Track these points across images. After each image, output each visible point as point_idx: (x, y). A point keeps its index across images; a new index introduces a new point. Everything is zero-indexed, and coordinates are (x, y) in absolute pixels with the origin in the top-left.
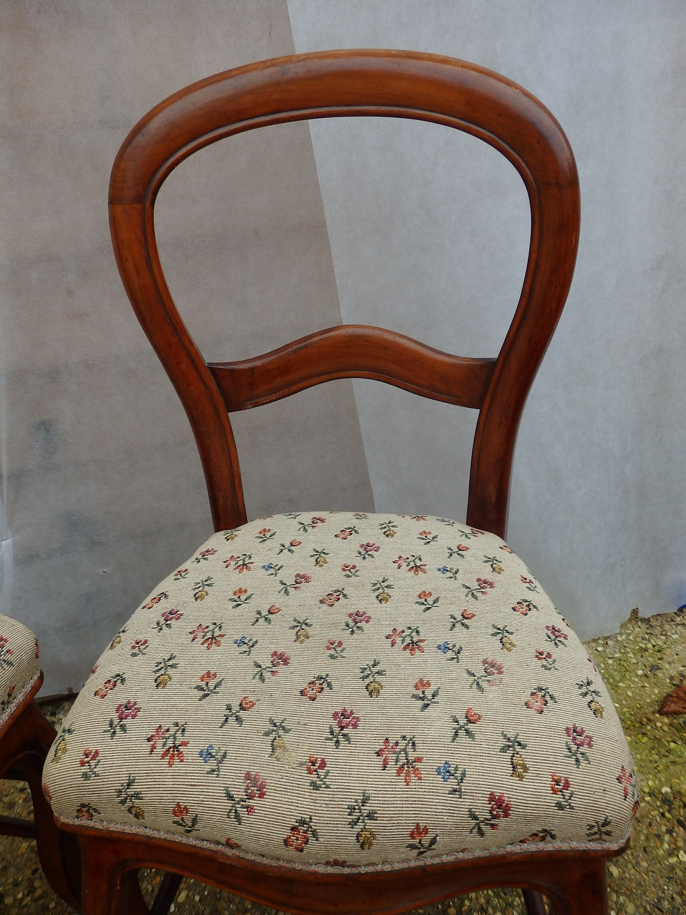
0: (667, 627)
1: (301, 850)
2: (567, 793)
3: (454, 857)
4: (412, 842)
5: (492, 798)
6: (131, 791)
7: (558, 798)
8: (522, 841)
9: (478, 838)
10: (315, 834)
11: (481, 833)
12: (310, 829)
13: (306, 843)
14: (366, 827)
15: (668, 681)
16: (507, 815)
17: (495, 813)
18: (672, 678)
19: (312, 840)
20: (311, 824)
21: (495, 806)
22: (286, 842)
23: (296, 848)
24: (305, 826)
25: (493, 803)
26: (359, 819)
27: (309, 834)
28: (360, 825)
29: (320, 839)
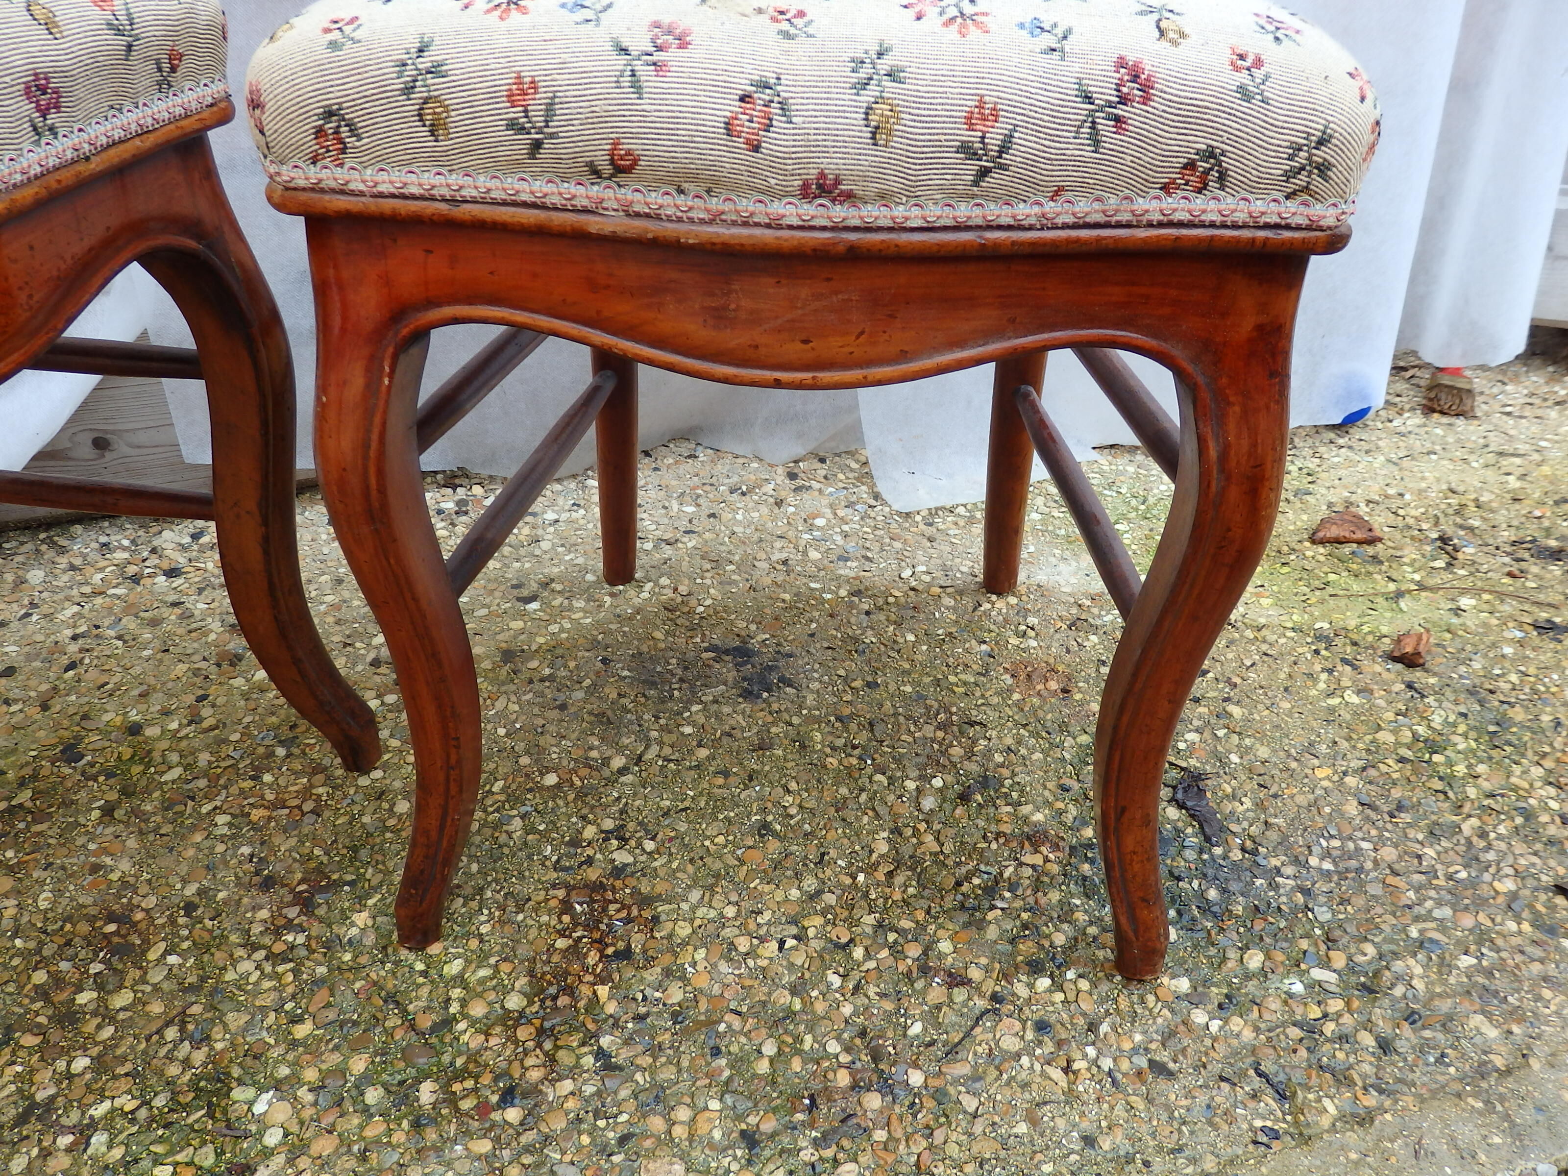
0: (1322, 449)
1: (756, 148)
2: (1258, 74)
3: (1036, 209)
4: (966, 135)
5: (1121, 63)
6: (424, 63)
7: (1243, 78)
8: (1165, 188)
9: (1088, 153)
10: (784, 107)
11: (1096, 142)
12: (776, 99)
13: (768, 127)
14: (885, 95)
15: (1324, 507)
16: (1146, 100)
17: (1125, 90)
18: (1330, 505)
19: (779, 122)
20: (779, 88)
21: (1126, 78)
22: (729, 128)
23: (748, 142)
24: (768, 91)
25: (1123, 71)
26: (871, 79)
27: (775, 109)
28: (872, 91)
29: (794, 120)
